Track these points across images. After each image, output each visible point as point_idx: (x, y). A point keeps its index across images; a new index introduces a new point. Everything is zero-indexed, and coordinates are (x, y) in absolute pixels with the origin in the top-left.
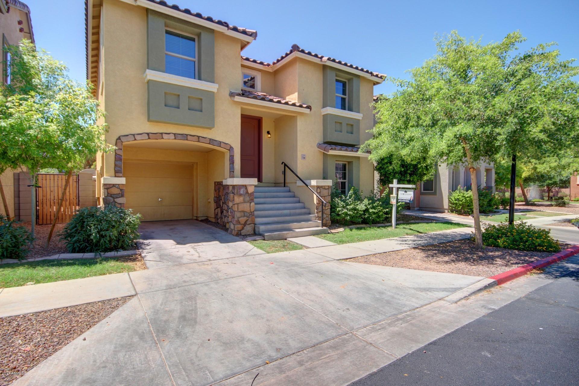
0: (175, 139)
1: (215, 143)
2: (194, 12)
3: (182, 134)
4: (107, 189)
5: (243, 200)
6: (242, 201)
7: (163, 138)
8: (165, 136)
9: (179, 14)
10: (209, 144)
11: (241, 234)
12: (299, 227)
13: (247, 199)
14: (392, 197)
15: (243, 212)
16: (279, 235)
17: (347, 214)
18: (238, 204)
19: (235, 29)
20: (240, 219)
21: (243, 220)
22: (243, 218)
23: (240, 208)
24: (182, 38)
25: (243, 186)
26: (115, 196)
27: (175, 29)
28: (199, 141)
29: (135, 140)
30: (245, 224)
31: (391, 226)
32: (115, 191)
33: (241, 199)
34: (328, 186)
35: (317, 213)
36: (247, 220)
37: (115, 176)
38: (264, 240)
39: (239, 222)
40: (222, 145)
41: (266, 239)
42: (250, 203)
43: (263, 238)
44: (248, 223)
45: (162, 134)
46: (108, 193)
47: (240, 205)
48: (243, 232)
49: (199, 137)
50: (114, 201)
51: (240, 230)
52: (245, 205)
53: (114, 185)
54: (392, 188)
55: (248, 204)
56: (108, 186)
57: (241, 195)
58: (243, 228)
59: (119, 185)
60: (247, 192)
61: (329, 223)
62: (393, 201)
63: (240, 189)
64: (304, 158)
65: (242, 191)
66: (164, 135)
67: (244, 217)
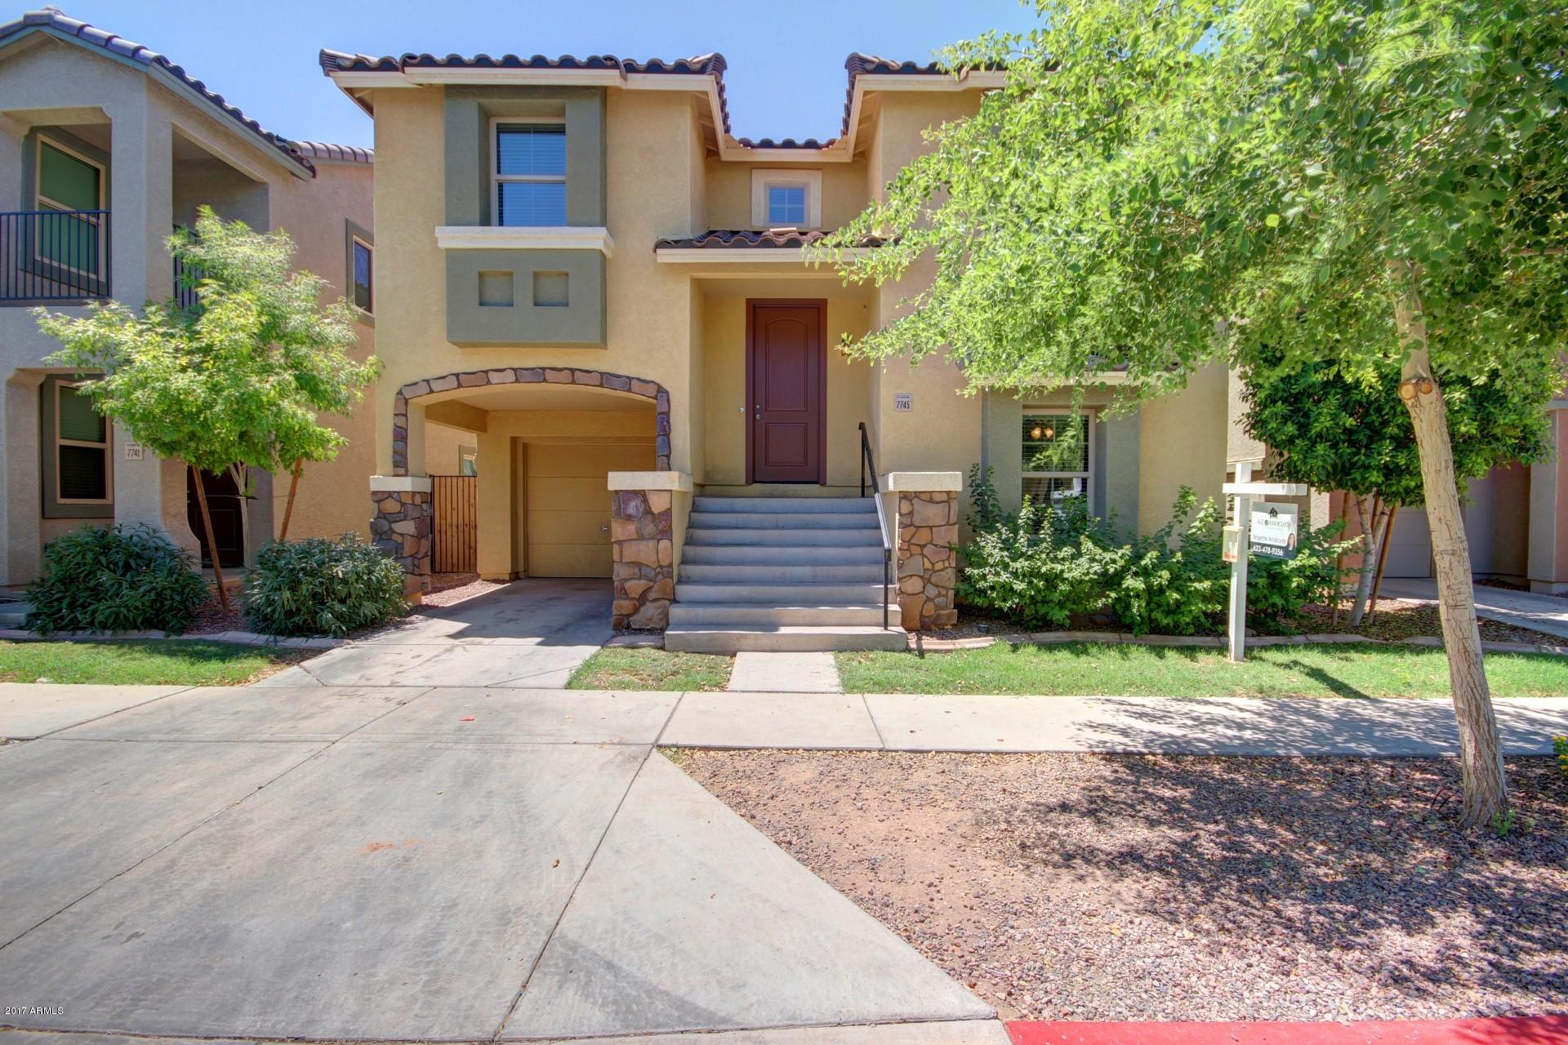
0: (517, 381)
1: (616, 382)
2: (525, 56)
3: (532, 369)
4: (378, 502)
5: (637, 532)
6: (634, 536)
7: (489, 383)
8: (494, 377)
9: (496, 76)
10: (601, 385)
11: (628, 627)
12: (807, 620)
13: (650, 529)
14: (1230, 533)
15: (638, 564)
16: (711, 638)
17: (1008, 590)
18: (620, 543)
19: (655, 67)
20: (628, 585)
21: (636, 587)
22: (636, 582)
23: (625, 553)
24: (535, 132)
25: (636, 493)
26: (390, 518)
27: (518, 115)
28: (573, 382)
29: (431, 391)
30: (643, 599)
31: (1223, 649)
32: (391, 506)
33: (631, 528)
34: (948, 493)
35: (900, 579)
36: (650, 588)
37: (395, 475)
38: (662, 648)
39: (626, 593)
40: (635, 385)
41: (667, 647)
42: (658, 541)
43: (659, 644)
44: (652, 595)
45: (486, 372)
46: (380, 511)
47: (626, 545)
48: (637, 621)
49: (572, 370)
50: (391, 529)
51: (629, 616)
52: (642, 545)
53: (390, 494)
54: (1232, 497)
55: (651, 544)
56: (379, 497)
57: (629, 518)
58: (636, 610)
59: (399, 492)
60: (648, 511)
61: (949, 616)
62: (1233, 552)
63: (626, 502)
64: (906, 405)
65: (633, 507)
66: (491, 374)
67: (640, 579)
